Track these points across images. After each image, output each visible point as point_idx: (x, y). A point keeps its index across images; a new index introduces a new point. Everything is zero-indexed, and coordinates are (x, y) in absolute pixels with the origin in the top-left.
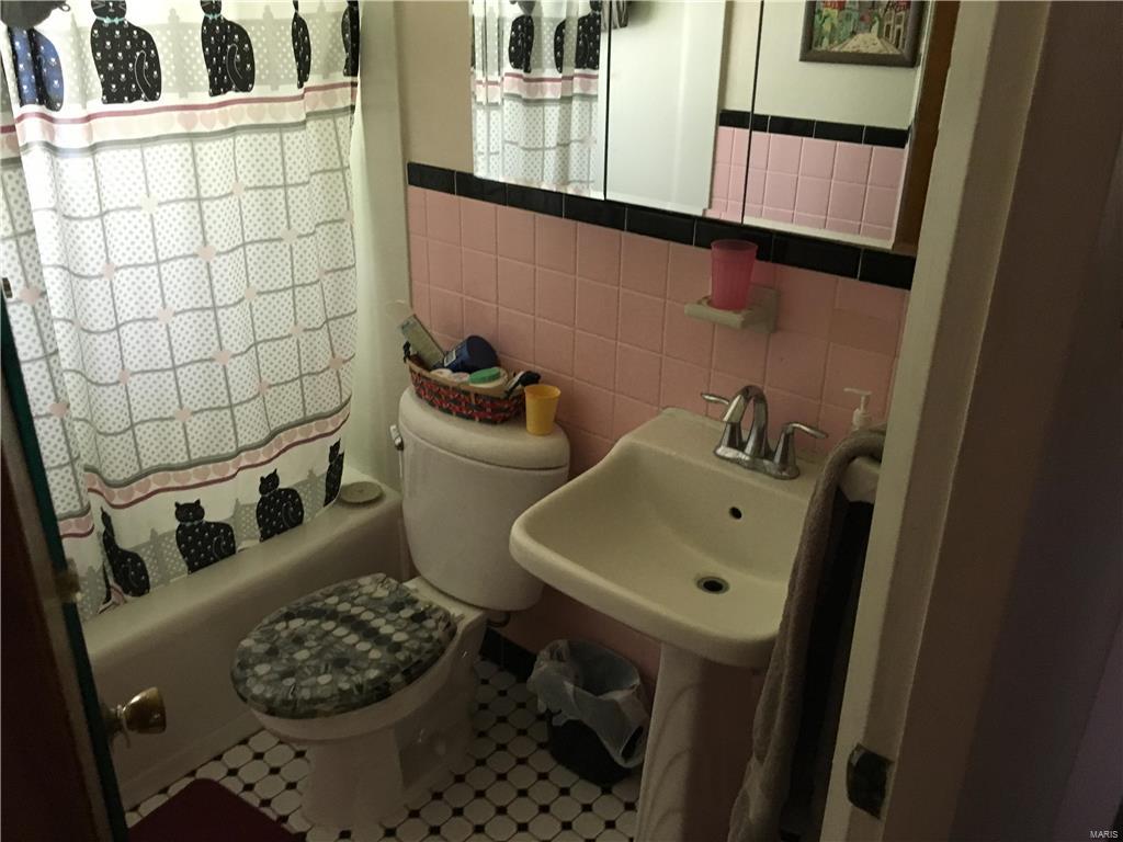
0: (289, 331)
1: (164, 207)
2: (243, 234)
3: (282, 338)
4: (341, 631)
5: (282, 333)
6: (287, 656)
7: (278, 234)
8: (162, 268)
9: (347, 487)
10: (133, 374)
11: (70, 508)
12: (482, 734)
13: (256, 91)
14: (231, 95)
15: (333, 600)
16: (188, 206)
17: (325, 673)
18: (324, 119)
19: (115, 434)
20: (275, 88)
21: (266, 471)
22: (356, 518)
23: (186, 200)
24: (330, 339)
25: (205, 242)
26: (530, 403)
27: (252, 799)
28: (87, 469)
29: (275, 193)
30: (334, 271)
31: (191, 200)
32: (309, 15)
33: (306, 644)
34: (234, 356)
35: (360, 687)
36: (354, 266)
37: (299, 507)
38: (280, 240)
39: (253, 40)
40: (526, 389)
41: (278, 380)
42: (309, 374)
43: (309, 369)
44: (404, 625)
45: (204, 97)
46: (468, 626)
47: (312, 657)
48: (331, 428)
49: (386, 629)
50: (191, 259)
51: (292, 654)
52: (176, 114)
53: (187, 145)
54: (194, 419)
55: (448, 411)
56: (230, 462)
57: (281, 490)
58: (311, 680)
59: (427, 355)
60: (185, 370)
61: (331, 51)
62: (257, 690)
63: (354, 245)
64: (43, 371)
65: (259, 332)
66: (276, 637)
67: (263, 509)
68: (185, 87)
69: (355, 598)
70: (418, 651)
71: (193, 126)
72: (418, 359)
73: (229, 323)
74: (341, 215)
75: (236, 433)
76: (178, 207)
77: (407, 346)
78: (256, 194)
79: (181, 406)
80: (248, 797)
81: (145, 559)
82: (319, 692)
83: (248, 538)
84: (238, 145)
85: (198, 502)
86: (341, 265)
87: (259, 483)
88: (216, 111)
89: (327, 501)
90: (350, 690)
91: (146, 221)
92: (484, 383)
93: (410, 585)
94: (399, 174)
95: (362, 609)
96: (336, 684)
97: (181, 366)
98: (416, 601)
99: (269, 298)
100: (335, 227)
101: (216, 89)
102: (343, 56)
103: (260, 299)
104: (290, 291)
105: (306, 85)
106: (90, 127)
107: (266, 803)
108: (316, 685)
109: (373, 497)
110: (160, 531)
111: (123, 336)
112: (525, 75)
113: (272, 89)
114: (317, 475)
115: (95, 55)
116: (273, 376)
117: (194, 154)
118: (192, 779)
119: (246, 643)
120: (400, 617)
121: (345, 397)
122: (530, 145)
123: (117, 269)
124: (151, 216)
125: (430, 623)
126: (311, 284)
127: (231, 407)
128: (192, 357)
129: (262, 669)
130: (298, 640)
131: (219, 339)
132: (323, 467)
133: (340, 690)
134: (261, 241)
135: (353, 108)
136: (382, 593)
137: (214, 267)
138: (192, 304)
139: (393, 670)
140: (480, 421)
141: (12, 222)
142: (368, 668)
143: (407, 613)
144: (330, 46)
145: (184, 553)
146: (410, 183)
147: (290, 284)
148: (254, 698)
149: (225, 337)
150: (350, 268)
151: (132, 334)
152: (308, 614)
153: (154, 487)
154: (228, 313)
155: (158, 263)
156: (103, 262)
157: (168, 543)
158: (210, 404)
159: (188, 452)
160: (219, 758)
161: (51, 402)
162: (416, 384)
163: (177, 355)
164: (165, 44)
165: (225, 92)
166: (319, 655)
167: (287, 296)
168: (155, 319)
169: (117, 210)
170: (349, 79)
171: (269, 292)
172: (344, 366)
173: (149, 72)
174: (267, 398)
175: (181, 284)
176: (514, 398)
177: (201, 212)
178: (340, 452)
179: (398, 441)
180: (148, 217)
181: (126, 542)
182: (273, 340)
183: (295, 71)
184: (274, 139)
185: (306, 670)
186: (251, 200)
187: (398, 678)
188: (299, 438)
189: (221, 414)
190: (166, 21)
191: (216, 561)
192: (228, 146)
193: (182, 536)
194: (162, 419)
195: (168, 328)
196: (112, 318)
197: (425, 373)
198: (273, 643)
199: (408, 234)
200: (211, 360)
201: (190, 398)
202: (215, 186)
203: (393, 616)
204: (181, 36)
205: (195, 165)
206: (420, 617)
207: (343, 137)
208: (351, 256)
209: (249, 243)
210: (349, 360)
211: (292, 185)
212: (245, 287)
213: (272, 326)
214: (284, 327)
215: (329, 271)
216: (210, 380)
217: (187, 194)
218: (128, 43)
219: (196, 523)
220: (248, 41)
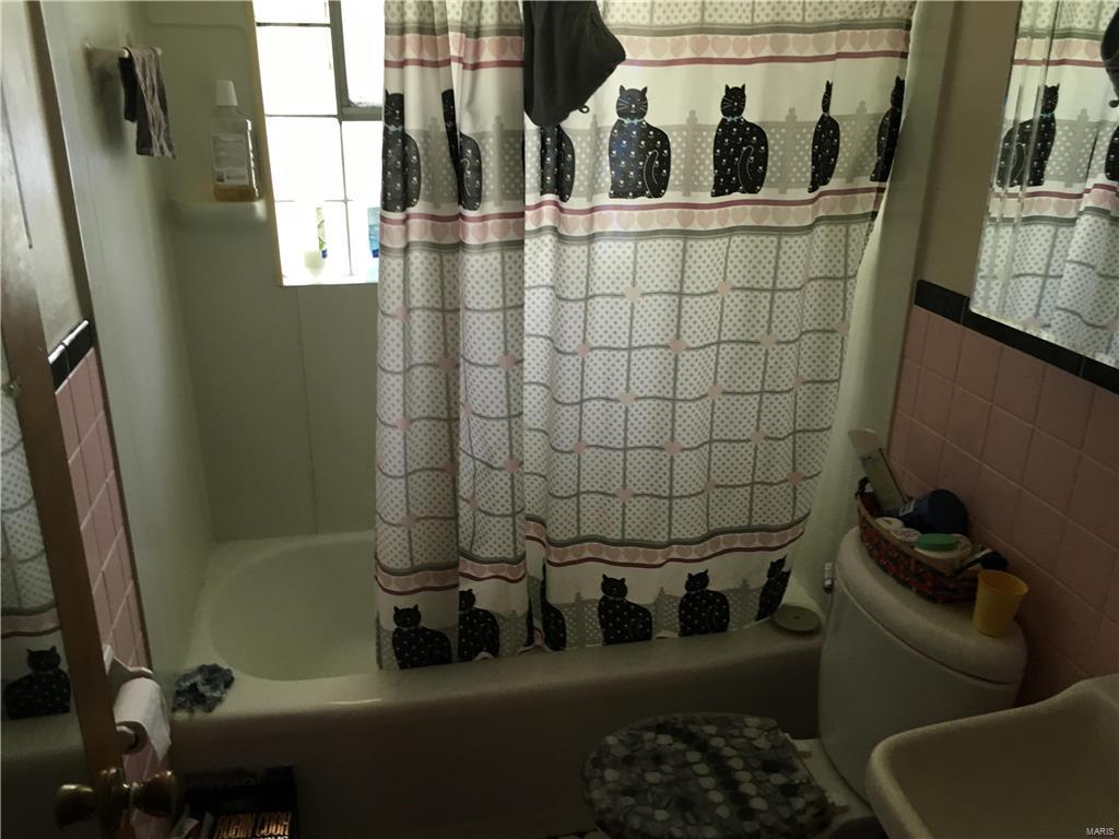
0: (748, 435)
1: (647, 297)
2: (720, 331)
3: (739, 441)
4: (702, 769)
5: (740, 436)
6: (639, 772)
7: (757, 337)
8: (633, 354)
10: (589, 446)
11: (505, 554)
13: (763, 194)
14: (737, 196)
15: (711, 729)
16: (669, 299)
17: (665, 808)
18: (836, 225)
19: (561, 498)
20: (783, 192)
21: (696, 569)
22: (784, 645)
23: (670, 293)
24: (794, 451)
25: (678, 336)
26: (982, 593)
28: (529, 518)
29: (761, 296)
30: (814, 382)
31: (674, 293)
32: (844, 118)
33: (662, 767)
36: (838, 380)
37: (726, 614)
38: (757, 343)
41: (727, 481)
42: (763, 483)
43: (763, 478)
44: (769, 792)
45: (706, 197)
47: (661, 784)
48: (775, 544)
49: (748, 788)
50: (662, 350)
51: (644, 771)
52: (676, 211)
53: (681, 242)
54: (634, 501)
55: (886, 569)
56: (659, 551)
57: (709, 591)
58: (648, 810)
59: (883, 498)
60: (635, 453)
61: (862, 155)
62: (596, 795)
63: (841, 360)
64: (504, 430)
65: (717, 430)
66: (639, 746)
67: (685, 604)
68: (688, 186)
69: (734, 737)
70: (771, 829)
71: (691, 222)
72: (871, 503)
73: (685, 416)
74: (833, 326)
75: (670, 525)
76: (661, 299)
77: (863, 482)
78: (742, 295)
79: (624, 486)
81: (566, 618)
82: (650, 828)
83: (667, 629)
84: (733, 246)
85: (623, 580)
86: (823, 377)
87: (686, 579)
88: (716, 211)
89: (760, 616)
91: (627, 309)
92: (931, 550)
93: (802, 745)
94: (905, 290)
95: (735, 753)
96: (670, 826)
97: (632, 448)
98: (794, 770)
99: (733, 399)
100: (824, 337)
101: (718, 190)
102: (873, 161)
103: (724, 399)
104: (757, 397)
106: (593, 218)
108: (651, 817)
109: (807, 628)
110: (586, 597)
111: (585, 410)
113: (781, 193)
114: (753, 586)
115: (610, 153)
116: (723, 476)
117: (684, 251)
119: (611, 740)
120: (768, 781)
121: (799, 514)
123: (592, 349)
124: (633, 304)
125: (799, 803)
126: (782, 392)
127: (671, 498)
128: (644, 442)
129: (610, 775)
130: (658, 759)
131: (673, 430)
132: (760, 580)
133: (669, 834)
134: (738, 342)
135: (874, 215)
136: (762, 743)
137: (682, 360)
138: (655, 392)
140: (918, 592)
141: (504, 297)
142: (709, 825)
143: (778, 779)
144: (863, 149)
145: (603, 624)
146: (916, 304)
147: (759, 389)
148: (590, 803)
149: (679, 430)
150: (832, 381)
151: (594, 409)
152: (677, 734)
153: (588, 554)
154: (685, 407)
155: (630, 349)
156: (579, 341)
157: (590, 609)
158: (651, 490)
159: (623, 531)
161: (505, 458)
162: (861, 527)
163: (631, 437)
164: (679, 145)
165: (729, 193)
166: (667, 786)
168: (617, 401)
169: (603, 295)
170: (876, 184)
171: (734, 393)
172: (804, 484)
173: (659, 170)
174: (712, 496)
175: (648, 372)
176: (964, 580)
177: (680, 307)
178: (785, 569)
179: (828, 582)
180: (629, 305)
181: (554, 599)
182: (730, 441)
186: (736, 301)
188: (738, 545)
189: (660, 502)
190: (685, 122)
191: (629, 641)
192: (721, 245)
193: (604, 606)
194: (605, 494)
195: (627, 411)
196: (577, 393)
197: (868, 517)
198: (632, 751)
199: (903, 356)
200: (661, 449)
201: (635, 480)
202: (698, 283)
203: (761, 775)
204: (695, 137)
205: (684, 261)
206: (790, 790)
207: (853, 245)
208: (836, 370)
209: (725, 342)
210: (810, 478)
211: (780, 290)
212: (710, 384)
213: (731, 427)
214: (744, 431)
215: (808, 382)
216: (656, 468)
217: (671, 287)
218: (643, 143)
219: (618, 599)
220: (766, 144)
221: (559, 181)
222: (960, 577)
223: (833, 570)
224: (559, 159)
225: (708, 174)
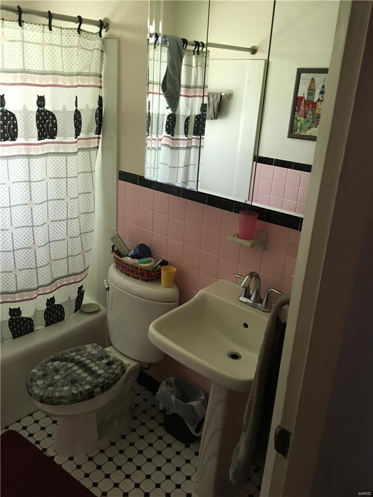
0: (64, 237)
1: (15, 184)
2: (47, 196)
3: (60, 240)
4: (75, 368)
5: (61, 238)
6: (51, 377)
7: (62, 197)
8: (12, 209)
9: (85, 305)
12: (135, 418)
13: (57, 139)
14: (47, 140)
15: (74, 354)
16: (25, 184)
17: (67, 385)
18: (85, 151)
20: (65, 138)
21: (49, 296)
22: (88, 319)
23: (25, 182)
24: (82, 242)
25: (31, 199)
26: (163, 273)
27: (32, 440)
29: (62, 180)
30: (85, 213)
31: (27, 182)
32: (82, 110)
33: (60, 373)
34: (39, 247)
35: (81, 393)
36: (94, 212)
37: (63, 313)
38: (63, 199)
39: (57, 119)
40: (162, 268)
41: (58, 258)
42: (71, 256)
43: (71, 254)
44: (103, 367)
45: (35, 141)
46: (131, 369)
47: (62, 378)
48: (79, 280)
49: (95, 368)
50: (24, 206)
51: (53, 376)
52: (23, 146)
53: (27, 160)
54: (20, 273)
55: (129, 275)
56: (34, 291)
57: (56, 305)
58: (60, 389)
59: (122, 251)
60: (18, 252)
61: (90, 124)
62: (36, 391)
63: (94, 203)
65: (51, 237)
66: (47, 369)
67: (46, 313)
68: (27, 136)
69: (83, 354)
70: (108, 378)
71: (30, 151)
72: (118, 252)
73: (38, 233)
74: (90, 191)
75: (38, 280)
76: (21, 184)
77: (113, 247)
78: (54, 180)
79: (15, 267)
80: (30, 439)
82: (63, 394)
84: (48, 160)
85: (19, 308)
86: (88, 211)
87: (46, 301)
88: (40, 146)
89: (76, 311)
90: (76, 394)
91: (7, 189)
92: (144, 264)
93: (108, 349)
94: (115, 175)
95: (86, 358)
96: (71, 391)
97: (16, 250)
98: (109, 356)
99: (56, 223)
100: (87, 195)
101: (40, 138)
102: (95, 126)
103: (53, 224)
104: (66, 221)
105: (78, 137)
107: (38, 442)
108: (63, 390)
109: (96, 310)
112: (172, 137)
114: (72, 299)
116: (56, 256)
117: (29, 163)
118: (6, 430)
119: (34, 370)
120: (101, 363)
121: (87, 266)
122: (172, 165)
124: (9, 187)
125: (114, 366)
126: (75, 218)
127: (36, 268)
128: (21, 246)
129: (40, 382)
130: (57, 371)
131: (34, 239)
132: (75, 295)
133: (72, 393)
134: (55, 200)
135: (98, 147)
136: (95, 352)
137: (34, 209)
138: (23, 224)
139: (96, 386)
140: (142, 280)
142: (86, 384)
143: (105, 361)
144: (90, 122)
145: (11, 330)
146: (119, 179)
147: (66, 218)
148: (35, 395)
149: (36, 239)
150: (92, 212)
152: (61, 360)
154: (38, 229)
155: (10, 207)
157: (5, 325)
158: (27, 267)
159: (17, 287)
160: (19, 421)
162: (116, 263)
163: (15, 245)
164: (21, 119)
165: (44, 139)
166: (65, 378)
167: (64, 223)
168: (7, 230)
170: (97, 136)
171: (56, 221)
172: (87, 254)
173: (13, 129)
174: (53, 265)
175: (19, 216)
176: (157, 271)
177: (30, 187)
178: (83, 290)
179: (107, 286)
182: (57, 241)
183: (74, 132)
184: (64, 158)
185: (59, 384)
186: (51, 183)
187: (98, 390)
188: (65, 283)
189: (32, 271)
190: (22, 109)
191: (25, 334)
192: (44, 160)
193: (11, 323)
194: (6, 272)
195: (12, 234)
197: (120, 258)
198: (45, 371)
199: (117, 199)
200: (30, 248)
201: (19, 264)
202: (37, 176)
203: (98, 362)
204: (28, 116)
205: (29, 168)
206: (109, 364)
207: (93, 159)
208: (93, 207)
209: (50, 200)
210: (89, 251)
211: (70, 178)
212: (46, 218)
213: (57, 235)
214: (62, 236)
215: (83, 213)
216: (29, 257)
217: (25, 179)
218: (5, 118)
219: (17, 317)
220: (55, 119)
222: (155, 271)
223: (108, 282)
225: (35, 131)
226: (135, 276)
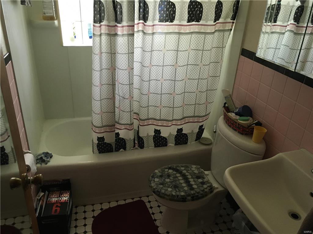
0: (194, 91)
1: (168, 51)
2: (188, 61)
3: (192, 92)
4: (180, 178)
5: (192, 91)
6: (164, 179)
7: (198, 63)
8: (164, 67)
9: (204, 138)
10: (151, 93)
11: (128, 123)
13: (201, 22)
14: (194, 23)
15: (183, 168)
16: (174, 52)
17: (171, 188)
18: (221, 32)
19: (143, 107)
20: (207, 22)
21: (180, 127)
23: (175, 50)
24: (207, 96)
25: (176, 63)
26: (255, 132)
28: (135, 113)
29: (199, 52)
30: (213, 76)
31: (176, 50)
33: (170, 178)
34: (177, 94)
35: (178, 196)
36: (219, 76)
37: (187, 139)
38: (198, 65)
40: (255, 127)
41: (188, 103)
42: (198, 104)
43: (198, 103)
44: (198, 184)
45: (185, 23)
47: (170, 182)
48: (201, 121)
49: (192, 183)
50: (172, 66)
52: (177, 27)
53: (178, 36)
54: (163, 108)
55: (230, 126)
56: (170, 122)
57: (183, 133)
58: (166, 188)
59: (230, 108)
60: (164, 95)
61: (229, 12)
62: (153, 185)
63: (220, 70)
64: (128, 88)
65: (186, 89)
66: (164, 172)
67: (176, 137)
68: (181, 20)
69: (189, 170)
70: (198, 193)
71: (181, 30)
72: (227, 109)
73: (178, 85)
74: (219, 61)
75: (173, 115)
76: (172, 52)
77: (225, 103)
78: (194, 51)
79: (161, 104)
80: (150, 210)
81: (144, 140)
82: (167, 193)
83: (171, 143)
84: (192, 37)
85: (160, 130)
86: (215, 75)
88: (188, 27)
89: (196, 140)
90: (174, 196)
91: (162, 54)
92: (242, 121)
93: (206, 172)
94: (238, 51)
95: (189, 174)
96: (172, 192)
97: (163, 94)
98: (204, 178)
99: (191, 81)
100: (216, 64)
101: (189, 21)
102: (231, 14)
103: (188, 81)
104: (197, 80)
106: (153, 28)
107: (153, 214)
108: (167, 190)
109: (209, 143)
110: (150, 134)
111: (150, 83)
113: (206, 22)
114: (194, 132)
115: (159, 9)
116: (187, 102)
117: (179, 38)
118: (140, 199)
119: (156, 171)
120: (198, 181)
121: (208, 113)
123: (153, 66)
124: (164, 53)
125: (205, 186)
126: (204, 79)
127: (173, 108)
128: (166, 92)
129: (156, 180)
130: (169, 176)
131: (174, 89)
132: (197, 130)
133: (172, 194)
134: (193, 65)
135: (231, 30)
136: (196, 172)
137: (177, 70)
138: (170, 78)
139: (189, 195)
140: (238, 132)
141: (128, 50)
142: (182, 192)
143: (200, 180)
144: (229, 11)
145: (154, 142)
146: (241, 55)
147: (198, 78)
148: (151, 187)
149: (176, 89)
150: (218, 76)
151: (153, 83)
152: (174, 169)
153: (150, 123)
154: (178, 83)
155: (163, 66)
156: (149, 63)
157: (151, 138)
158: (168, 106)
159: (160, 117)
160: (148, 196)
161: (128, 96)
162: (224, 116)
163: (163, 91)
164: (178, 7)
165: (192, 22)
166: (171, 182)
168: (159, 80)
169: (156, 50)
170: (232, 21)
171: (191, 79)
172: (209, 105)
173: (172, 14)
174: (184, 108)
175: (168, 72)
176: (250, 128)
177: (177, 54)
178: (203, 128)
179: (215, 130)
180: (163, 53)
181: (141, 135)
182: (190, 92)
183: (214, 17)
184: (203, 36)
185: (167, 185)
186: (192, 53)
187: (189, 198)
188: (191, 121)
189: (170, 109)
190: (180, 1)
191: (161, 146)
192: (189, 37)
193: (155, 137)
194: (155, 106)
195: (162, 83)
196: (148, 78)
197: (226, 113)
198: (162, 174)
199: (237, 70)
200: (171, 94)
201: (164, 103)
202: (182, 47)
203: (196, 180)
204: (183, 5)
205: (179, 41)
206: (203, 183)
207: (225, 38)
208: (219, 73)
209: (189, 65)
210: (211, 103)
211: (205, 50)
212: (185, 76)
213: (190, 88)
214: (194, 90)
215: (211, 76)
216: (170, 99)
217: (175, 49)
218: (168, 6)
219: (158, 135)
220: (202, 8)
221: (144, 17)
222: (249, 128)
223: (216, 127)
224: (144, 10)
225: (186, 16)
226: (234, 128)
